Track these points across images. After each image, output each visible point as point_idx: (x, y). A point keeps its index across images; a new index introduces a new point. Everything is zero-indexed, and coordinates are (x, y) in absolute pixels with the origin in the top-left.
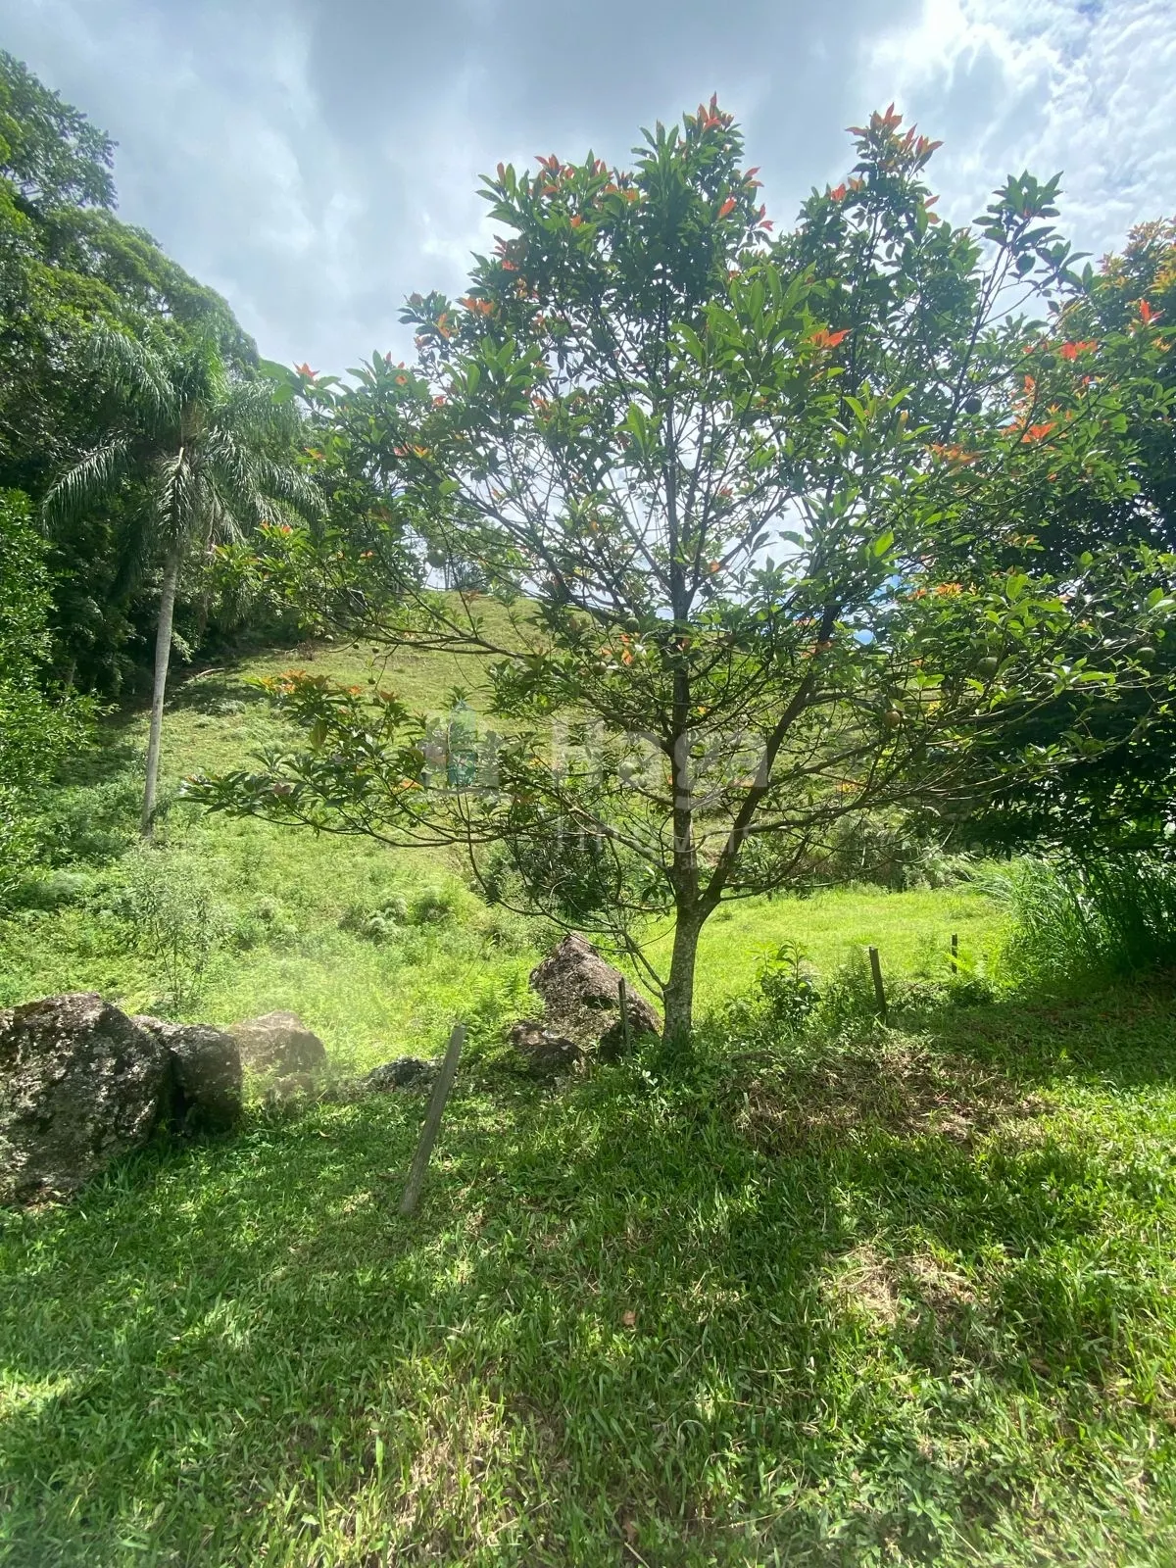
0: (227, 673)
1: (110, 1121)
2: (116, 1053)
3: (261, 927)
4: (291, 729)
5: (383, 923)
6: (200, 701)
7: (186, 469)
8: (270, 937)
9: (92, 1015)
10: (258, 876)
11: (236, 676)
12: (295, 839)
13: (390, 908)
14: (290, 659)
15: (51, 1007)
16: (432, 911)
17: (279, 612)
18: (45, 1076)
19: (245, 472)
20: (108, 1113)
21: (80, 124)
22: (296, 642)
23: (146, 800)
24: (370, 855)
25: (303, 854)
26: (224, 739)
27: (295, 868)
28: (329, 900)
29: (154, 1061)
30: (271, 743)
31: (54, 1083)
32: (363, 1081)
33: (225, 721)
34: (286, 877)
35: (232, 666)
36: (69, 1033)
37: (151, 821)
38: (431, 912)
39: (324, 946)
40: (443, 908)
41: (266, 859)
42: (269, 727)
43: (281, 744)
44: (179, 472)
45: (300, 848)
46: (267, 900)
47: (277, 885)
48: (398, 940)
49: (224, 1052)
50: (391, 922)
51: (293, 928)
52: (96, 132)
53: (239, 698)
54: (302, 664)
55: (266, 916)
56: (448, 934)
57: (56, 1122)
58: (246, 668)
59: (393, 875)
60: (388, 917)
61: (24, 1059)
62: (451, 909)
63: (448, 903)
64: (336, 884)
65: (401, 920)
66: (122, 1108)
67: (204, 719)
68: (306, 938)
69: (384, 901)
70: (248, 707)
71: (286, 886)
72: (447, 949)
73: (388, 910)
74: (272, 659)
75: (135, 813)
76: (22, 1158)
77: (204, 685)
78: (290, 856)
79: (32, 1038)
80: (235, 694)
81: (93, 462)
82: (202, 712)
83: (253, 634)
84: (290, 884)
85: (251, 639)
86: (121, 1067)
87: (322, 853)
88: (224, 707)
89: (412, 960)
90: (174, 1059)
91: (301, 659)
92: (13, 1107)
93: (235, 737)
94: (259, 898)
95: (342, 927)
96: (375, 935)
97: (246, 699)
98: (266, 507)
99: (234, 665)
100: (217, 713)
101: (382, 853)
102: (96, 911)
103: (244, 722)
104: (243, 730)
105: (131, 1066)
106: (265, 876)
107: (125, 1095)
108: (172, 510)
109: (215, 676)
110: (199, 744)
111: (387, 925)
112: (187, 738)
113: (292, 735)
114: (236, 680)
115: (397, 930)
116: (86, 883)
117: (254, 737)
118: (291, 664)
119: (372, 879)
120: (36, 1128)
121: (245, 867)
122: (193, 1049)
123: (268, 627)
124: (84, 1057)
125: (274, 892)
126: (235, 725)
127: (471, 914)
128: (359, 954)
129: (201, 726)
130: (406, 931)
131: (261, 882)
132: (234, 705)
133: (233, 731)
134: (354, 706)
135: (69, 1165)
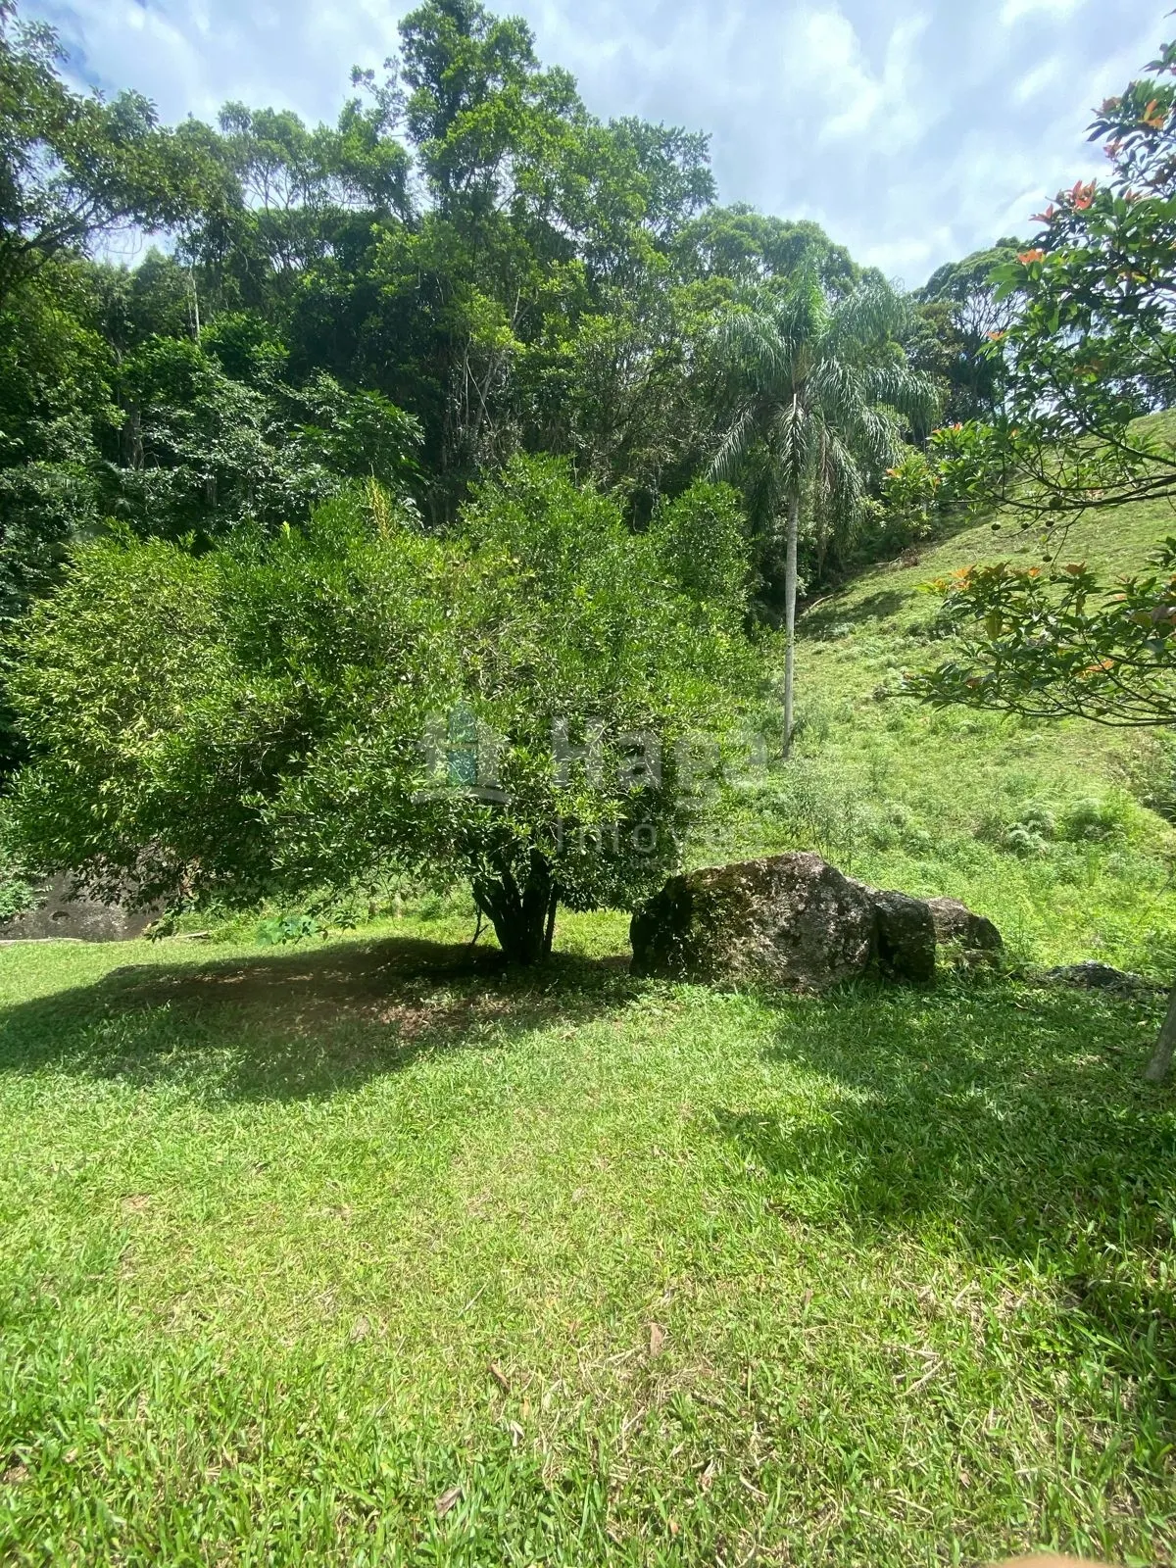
0: (836, 598)
1: (840, 948)
2: (838, 899)
3: (894, 832)
4: (902, 642)
5: (1027, 837)
6: (815, 630)
7: (800, 412)
8: (903, 842)
9: (817, 869)
10: (885, 784)
11: (844, 599)
12: (917, 749)
13: (1035, 822)
14: (894, 570)
15: (790, 861)
16: (1090, 828)
17: (883, 524)
18: (792, 907)
19: (853, 390)
20: (837, 941)
21: (683, 140)
22: (899, 550)
23: (785, 721)
24: (1002, 764)
25: (927, 764)
26: (839, 661)
27: (920, 778)
28: (961, 811)
29: (865, 910)
30: (883, 658)
31: (799, 913)
32: (1048, 974)
33: (838, 645)
34: (913, 786)
35: (840, 591)
36: (804, 880)
37: (792, 738)
38: (1087, 828)
39: (961, 854)
40: (1106, 824)
41: (891, 770)
42: (880, 643)
43: (893, 658)
44: (796, 417)
45: (922, 758)
46: (896, 806)
47: (904, 793)
48: (1048, 856)
49: (920, 913)
50: (1036, 835)
51: (926, 834)
52: (693, 138)
53: (849, 620)
54: (908, 571)
55: (898, 821)
56: (1114, 855)
57: (803, 940)
58: (854, 588)
59: (1034, 786)
60: (1033, 829)
61: (777, 893)
62: (1118, 826)
63: (1114, 819)
64: (966, 794)
65: (1048, 834)
66: (847, 941)
67: (821, 645)
68: (940, 846)
69: (1025, 814)
70: (858, 627)
71: (915, 794)
72: (1115, 872)
73: (1032, 823)
74: (877, 575)
75: (777, 733)
76: (784, 960)
77: (817, 615)
78: (913, 767)
79: (780, 880)
80: (845, 617)
81: (731, 441)
82: (817, 640)
83: (856, 554)
84: (917, 793)
85: (855, 560)
86: (843, 910)
87: (946, 763)
88: (836, 631)
89: (1067, 878)
90: (880, 913)
91: (907, 566)
92: (775, 924)
93: (849, 658)
94: (889, 805)
95: (978, 836)
96: (1017, 848)
97: (855, 619)
98: (872, 418)
99: (842, 590)
100: (831, 638)
101: (1016, 763)
102: (760, 811)
103: (856, 642)
104: (856, 649)
105: (849, 911)
106: (892, 785)
107: (848, 931)
108: (793, 457)
109: (827, 604)
110: (818, 669)
111: (1030, 839)
112: (808, 666)
113: (904, 647)
114: (845, 604)
115: (1044, 845)
116: (751, 789)
117: (866, 655)
118: (896, 574)
119: (1008, 790)
120: (790, 941)
121: (873, 777)
122: (895, 907)
123: (871, 542)
124: (815, 899)
125: (902, 799)
126: (847, 647)
127: (1149, 835)
128: (1000, 866)
129: (819, 652)
130: (1058, 847)
131: (889, 791)
132: (845, 628)
133: (846, 652)
134: (1032, 589)
135: (814, 972)
